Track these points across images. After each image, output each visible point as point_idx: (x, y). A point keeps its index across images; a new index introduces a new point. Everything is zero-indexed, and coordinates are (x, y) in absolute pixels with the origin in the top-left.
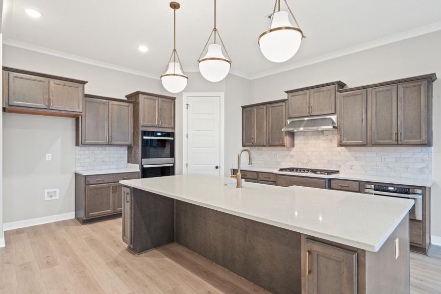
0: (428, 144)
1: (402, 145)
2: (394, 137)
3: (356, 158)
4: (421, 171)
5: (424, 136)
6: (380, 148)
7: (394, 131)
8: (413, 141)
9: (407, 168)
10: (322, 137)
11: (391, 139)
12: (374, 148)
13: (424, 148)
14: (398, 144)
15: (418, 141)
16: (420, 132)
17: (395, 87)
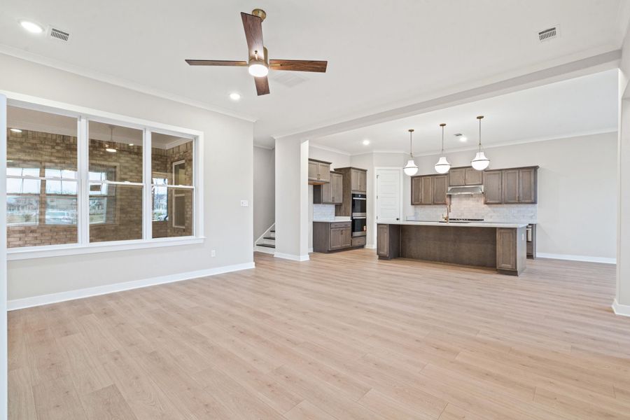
0: (534, 202)
1: (522, 203)
2: (517, 199)
3: (494, 212)
4: (531, 217)
5: (533, 198)
6: (509, 205)
7: (517, 195)
8: (527, 201)
9: (524, 216)
10: (471, 199)
11: (515, 199)
12: (505, 205)
13: (533, 205)
14: (519, 203)
15: (529, 201)
16: (531, 197)
17: (517, 171)
